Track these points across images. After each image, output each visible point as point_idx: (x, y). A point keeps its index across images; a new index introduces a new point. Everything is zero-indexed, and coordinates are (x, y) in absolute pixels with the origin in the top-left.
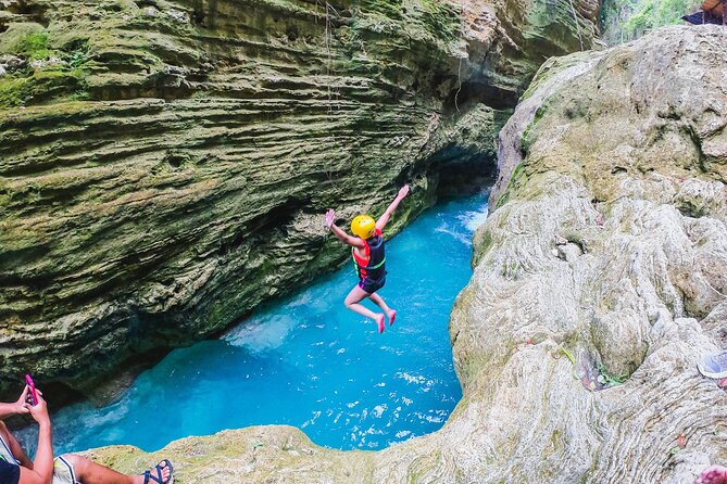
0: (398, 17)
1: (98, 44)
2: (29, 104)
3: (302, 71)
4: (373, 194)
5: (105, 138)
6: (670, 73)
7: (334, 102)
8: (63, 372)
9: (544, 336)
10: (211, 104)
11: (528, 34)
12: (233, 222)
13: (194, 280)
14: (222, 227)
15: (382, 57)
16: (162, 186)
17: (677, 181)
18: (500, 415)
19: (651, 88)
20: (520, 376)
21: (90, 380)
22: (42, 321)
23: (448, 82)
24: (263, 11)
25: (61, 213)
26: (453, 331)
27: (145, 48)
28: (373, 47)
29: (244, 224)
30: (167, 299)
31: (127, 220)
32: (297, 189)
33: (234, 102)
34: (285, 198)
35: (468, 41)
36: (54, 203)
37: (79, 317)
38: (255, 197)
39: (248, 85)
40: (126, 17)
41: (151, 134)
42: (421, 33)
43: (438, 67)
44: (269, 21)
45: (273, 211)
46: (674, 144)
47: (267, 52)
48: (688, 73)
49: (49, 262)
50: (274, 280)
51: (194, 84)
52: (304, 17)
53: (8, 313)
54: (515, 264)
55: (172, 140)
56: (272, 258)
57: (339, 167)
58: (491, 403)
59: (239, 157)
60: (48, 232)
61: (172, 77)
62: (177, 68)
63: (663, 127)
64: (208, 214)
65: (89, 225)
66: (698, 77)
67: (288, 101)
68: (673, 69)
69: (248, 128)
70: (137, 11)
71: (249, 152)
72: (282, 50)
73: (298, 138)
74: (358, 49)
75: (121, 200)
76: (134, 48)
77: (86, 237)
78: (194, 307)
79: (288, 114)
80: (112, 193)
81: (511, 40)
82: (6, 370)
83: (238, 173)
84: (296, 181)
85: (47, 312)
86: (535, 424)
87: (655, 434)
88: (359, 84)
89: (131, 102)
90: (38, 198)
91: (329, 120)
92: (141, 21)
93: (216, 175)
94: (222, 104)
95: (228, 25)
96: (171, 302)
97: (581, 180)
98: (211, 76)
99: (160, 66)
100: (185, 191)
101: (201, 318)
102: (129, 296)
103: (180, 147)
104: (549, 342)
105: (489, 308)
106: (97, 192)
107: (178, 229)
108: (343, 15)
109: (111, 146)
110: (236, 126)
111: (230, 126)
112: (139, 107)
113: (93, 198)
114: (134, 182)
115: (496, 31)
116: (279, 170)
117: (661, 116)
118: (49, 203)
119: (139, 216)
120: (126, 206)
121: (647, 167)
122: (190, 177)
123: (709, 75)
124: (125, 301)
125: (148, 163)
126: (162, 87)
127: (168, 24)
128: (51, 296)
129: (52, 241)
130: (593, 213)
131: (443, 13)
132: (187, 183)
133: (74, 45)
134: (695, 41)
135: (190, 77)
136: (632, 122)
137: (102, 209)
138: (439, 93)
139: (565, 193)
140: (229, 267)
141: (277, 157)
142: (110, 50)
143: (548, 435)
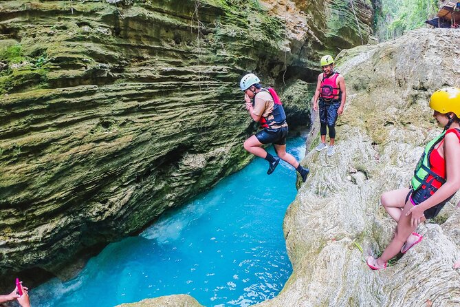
0: (245, 27)
1: (53, 51)
2: (11, 92)
3: (185, 63)
4: (232, 139)
5: (60, 112)
6: (420, 61)
7: (206, 82)
8: (40, 261)
9: (343, 235)
10: (127, 87)
11: (328, 34)
12: (144, 162)
13: (121, 199)
14: (138, 165)
15: (236, 53)
16: (98, 141)
17: (426, 131)
18: (316, 288)
19: (408, 71)
20: (329, 262)
21: (58, 265)
22: (25, 230)
23: (278, 67)
24: (158, 26)
25: (34, 161)
26: (286, 230)
27: (83, 53)
28: (230, 46)
29: (151, 162)
30: (104, 213)
31: (77, 164)
32: (184, 138)
33: (142, 85)
34: (176, 145)
35: (290, 40)
36: (30, 156)
37: (49, 227)
38: (158, 145)
39: (150, 74)
40: (71, 33)
41: (89, 108)
42: (260, 36)
43: (272, 57)
44: (163, 32)
45: (169, 153)
46: (424, 107)
47: (162, 52)
48: (432, 61)
49: (28, 193)
50: (171, 197)
51: (116, 75)
52: (185, 29)
53: (4, 226)
54: (324, 187)
55: (103, 111)
56: (169, 183)
57: (210, 124)
58: (310, 280)
59: (146, 120)
60: (26, 174)
61: (101, 71)
62: (105, 65)
63: (416, 96)
64: (127, 158)
65: (52, 168)
66: (438, 63)
67: (176, 83)
68: (422, 58)
69: (151, 101)
70: (77, 30)
71: (153, 116)
72: (171, 50)
73: (183, 106)
74: (220, 48)
75: (72, 151)
76: (77, 53)
77: (51, 176)
78: (122, 216)
79: (177, 91)
80: (66, 147)
81: (317, 39)
82: (4, 262)
83: (146, 130)
84: (183, 133)
85: (29, 224)
86: (338, 293)
87: (413, 299)
88: (221, 70)
89: (76, 88)
90: (19, 152)
91: (203, 94)
92: (80, 35)
93: (132, 132)
94: (134, 87)
95: (136, 36)
96: (107, 214)
97: (365, 131)
98: (127, 69)
99: (94, 64)
100: (113, 144)
101: (127, 224)
102: (80, 212)
103: (108, 115)
104: (347, 239)
105: (308, 216)
106: (56, 147)
107: (109, 168)
108: (210, 26)
109: (64, 117)
110: (144, 100)
111: (140, 100)
112: (81, 91)
113: (54, 151)
114: (80, 139)
115: (308, 33)
116: (172, 127)
117: (415, 88)
118: (26, 155)
119: (84, 161)
120: (75, 155)
121: (406, 121)
122: (115, 134)
123: (445, 62)
124: (77, 215)
125: (89, 126)
126: (95, 77)
127: (98, 37)
128: (30, 214)
129: (30, 180)
130: (372, 152)
131: (274, 23)
132: (113, 138)
133: (38, 53)
134: (436, 40)
135: (113, 70)
136: (396, 92)
137: (60, 157)
138: (272, 74)
139: (354, 139)
140: (143, 190)
141: (170, 119)
142: (60, 55)
143: (346, 300)
